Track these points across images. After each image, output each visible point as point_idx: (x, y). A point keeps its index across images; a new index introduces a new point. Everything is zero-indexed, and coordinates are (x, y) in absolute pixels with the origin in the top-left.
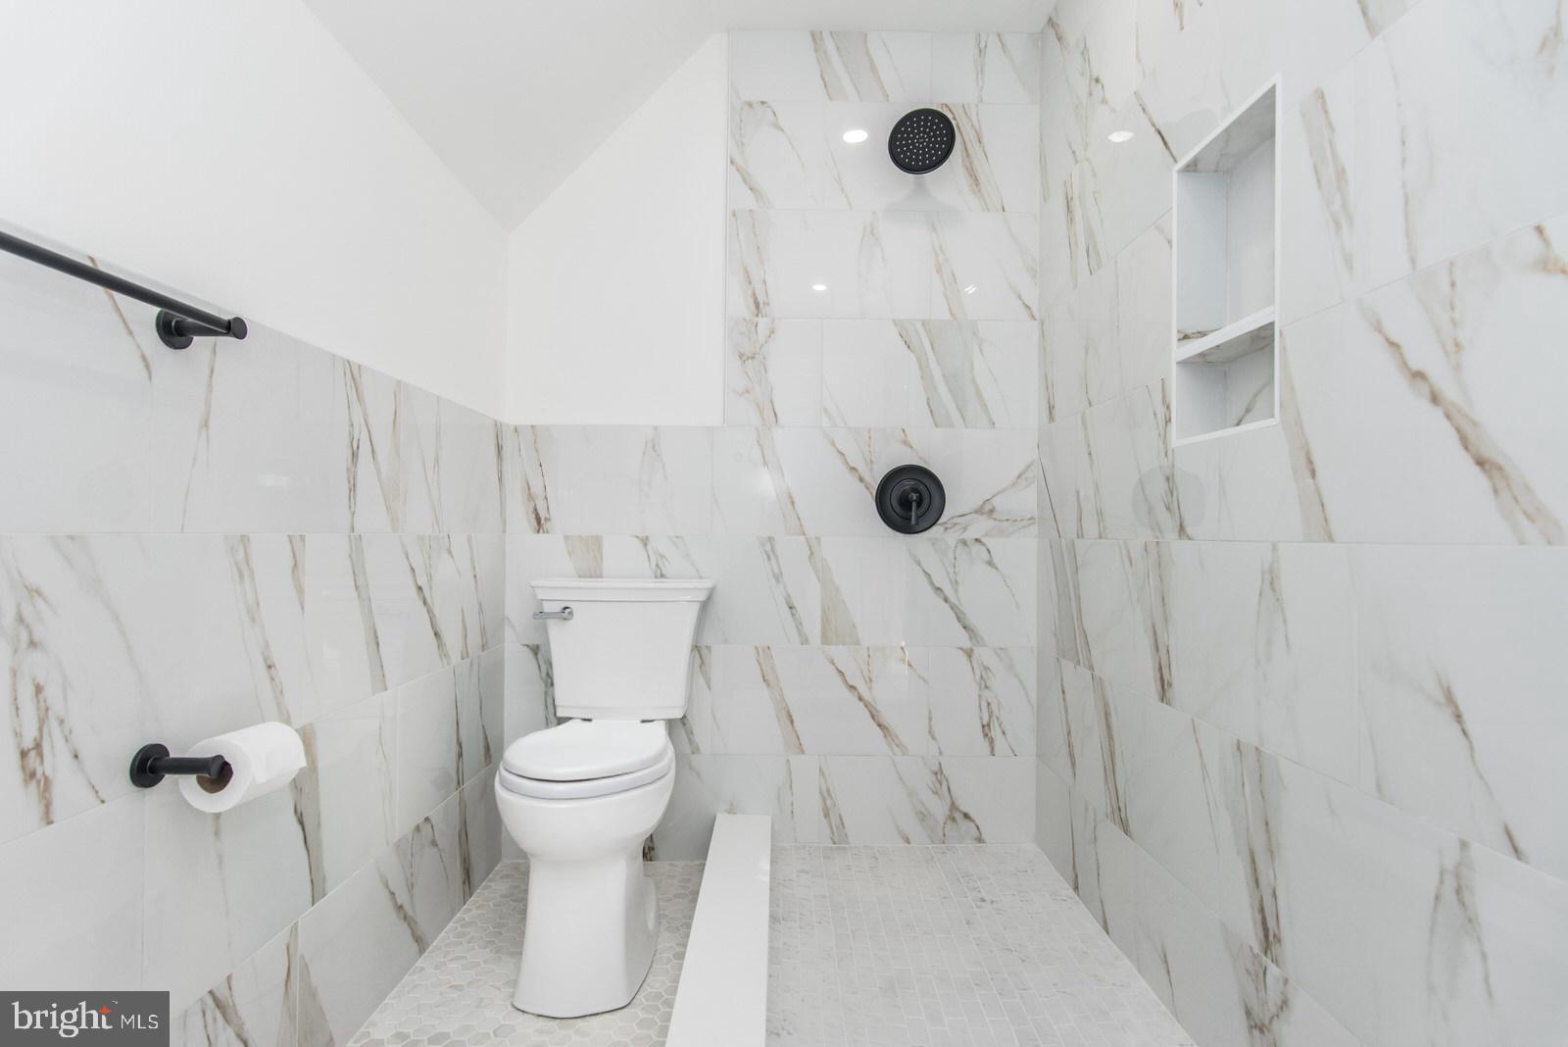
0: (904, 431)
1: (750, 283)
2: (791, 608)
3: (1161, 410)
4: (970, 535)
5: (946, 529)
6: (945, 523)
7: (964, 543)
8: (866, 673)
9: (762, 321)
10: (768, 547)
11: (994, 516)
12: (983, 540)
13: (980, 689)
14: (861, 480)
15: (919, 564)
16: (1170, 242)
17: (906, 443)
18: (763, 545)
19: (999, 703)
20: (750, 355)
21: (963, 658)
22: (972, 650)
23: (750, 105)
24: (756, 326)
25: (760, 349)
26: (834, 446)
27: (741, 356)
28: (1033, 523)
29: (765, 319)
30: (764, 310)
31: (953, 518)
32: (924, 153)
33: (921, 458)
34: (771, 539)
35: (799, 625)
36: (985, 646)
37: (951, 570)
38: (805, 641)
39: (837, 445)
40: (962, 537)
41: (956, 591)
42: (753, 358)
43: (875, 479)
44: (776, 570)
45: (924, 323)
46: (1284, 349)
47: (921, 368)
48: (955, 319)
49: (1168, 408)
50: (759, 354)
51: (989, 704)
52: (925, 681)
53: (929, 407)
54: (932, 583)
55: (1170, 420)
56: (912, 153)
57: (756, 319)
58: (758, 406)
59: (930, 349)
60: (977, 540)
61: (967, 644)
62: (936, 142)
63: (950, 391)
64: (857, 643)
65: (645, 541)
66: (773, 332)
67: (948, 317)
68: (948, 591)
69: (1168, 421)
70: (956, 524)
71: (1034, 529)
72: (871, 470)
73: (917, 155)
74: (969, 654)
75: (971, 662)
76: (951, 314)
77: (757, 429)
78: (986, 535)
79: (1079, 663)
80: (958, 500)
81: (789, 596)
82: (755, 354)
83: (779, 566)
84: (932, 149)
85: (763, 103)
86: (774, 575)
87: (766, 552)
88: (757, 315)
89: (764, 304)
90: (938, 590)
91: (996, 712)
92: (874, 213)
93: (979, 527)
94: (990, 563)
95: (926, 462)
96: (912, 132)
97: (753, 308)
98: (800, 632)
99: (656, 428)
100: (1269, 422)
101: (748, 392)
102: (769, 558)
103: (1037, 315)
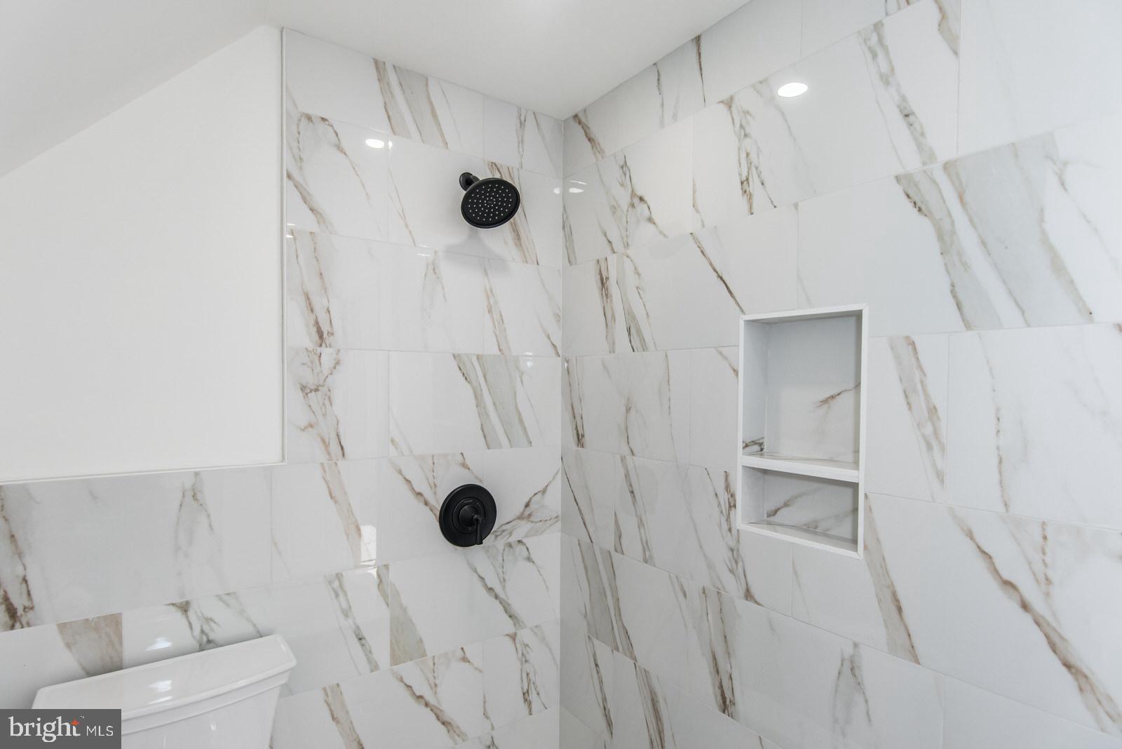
0: (462, 454)
1: (312, 310)
2: (360, 639)
3: (724, 497)
4: (513, 539)
5: (496, 536)
6: (495, 531)
7: (510, 545)
8: (432, 680)
9: (326, 352)
10: (336, 584)
11: (531, 520)
12: (524, 540)
13: (522, 664)
14: (426, 503)
15: (476, 571)
16: (736, 372)
17: (464, 465)
18: (330, 583)
19: (535, 672)
20: (313, 387)
21: (508, 641)
22: (515, 634)
23: (309, 118)
24: (320, 356)
25: (325, 381)
26: (402, 475)
27: (303, 388)
28: (557, 521)
29: (329, 350)
30: (328, 340)
31: (501, 526)
32: (489, 212)
33: (476, 477)
34: (339, 576)
35: (368, 653)
36: (525, 627)
37: (500, 571)
38: (374, 667)
39: (403, 473)
40: (509, 541)
41: (504, 587)
42: (317, 390)
43: (438, 502)
44: (344, 605)
45: (478, 357)
46: (869, 509)
47: (476, 397)
48: (502, 354)
49: (733, 496)
50: (323, 386)
51: (528, 674)
52: (481, 671)
53: (483, 431)
54: (486, 585)
55: (735, 506)
56: (480, 210)
57: (319, 349)
58: (323, 441)
59: (483, 378)
60: (519, 542)
61: (511, 630)
62: (502, 206)
63: (499, 417)
64: (424, 655)
65: (184, 608)
66: (338, 363)
67: (496, 351)
68: (498, 590)
69: (732, 506)
70: (503, 531)
71: (559, 525)
72: (435, 493)
73: (484, 212)
74: (513, 637)
75: (515, 644)
76: (500, 350)
77: (322, 464)
78: (526, 536)
79: (618, 649)
80: (506, 511)
81: (358, 628)
82: (318, 387)
83: (348, 601)
84: (497, 210)
85: (324, 119)
86: (343, 611)
87: (333, 589)
88: (321, 346)
89: (328, 333)
90: (491, 589)
91: (533, 678)
92: (436, 252)
93: (522, 529)
94: (529, 559)
95: (481, 481)
96: (484, 194)
97: (316, 337)
98: (370, 661)
99: (197, 474)
100: (850, 554)
101: (311, 426)
102: (337, 595)
103: (560, 353)
